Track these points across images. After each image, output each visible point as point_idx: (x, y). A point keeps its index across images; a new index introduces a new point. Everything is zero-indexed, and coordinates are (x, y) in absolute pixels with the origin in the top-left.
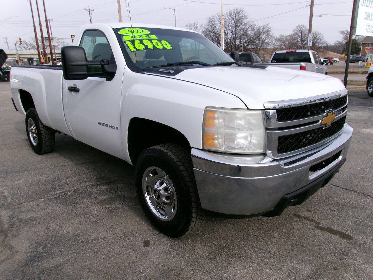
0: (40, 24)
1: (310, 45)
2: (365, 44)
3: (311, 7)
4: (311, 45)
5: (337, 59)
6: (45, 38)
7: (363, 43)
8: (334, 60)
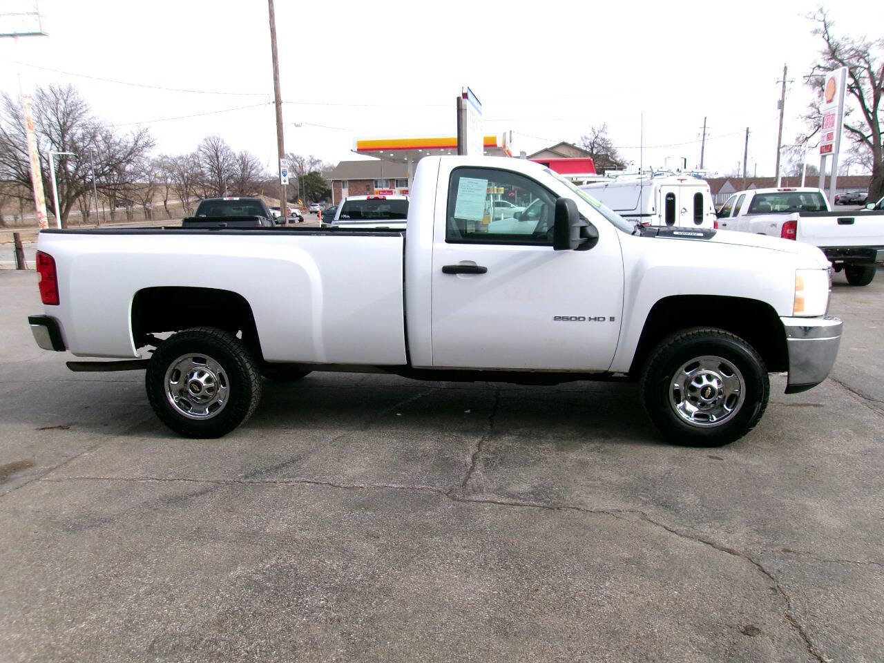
1: (285, 181)
2: (337, 182)
3: (277, 106)
4: (287, 183)
5: (298, 210)
7: (335, 181)
8: (292, 212)
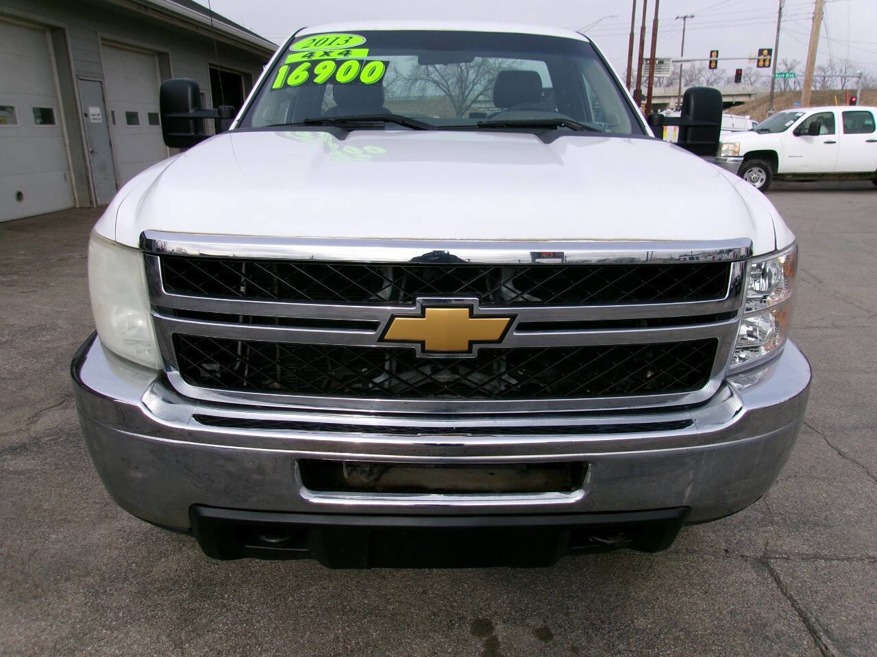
0: (643, 29)
6: (646, 61)
